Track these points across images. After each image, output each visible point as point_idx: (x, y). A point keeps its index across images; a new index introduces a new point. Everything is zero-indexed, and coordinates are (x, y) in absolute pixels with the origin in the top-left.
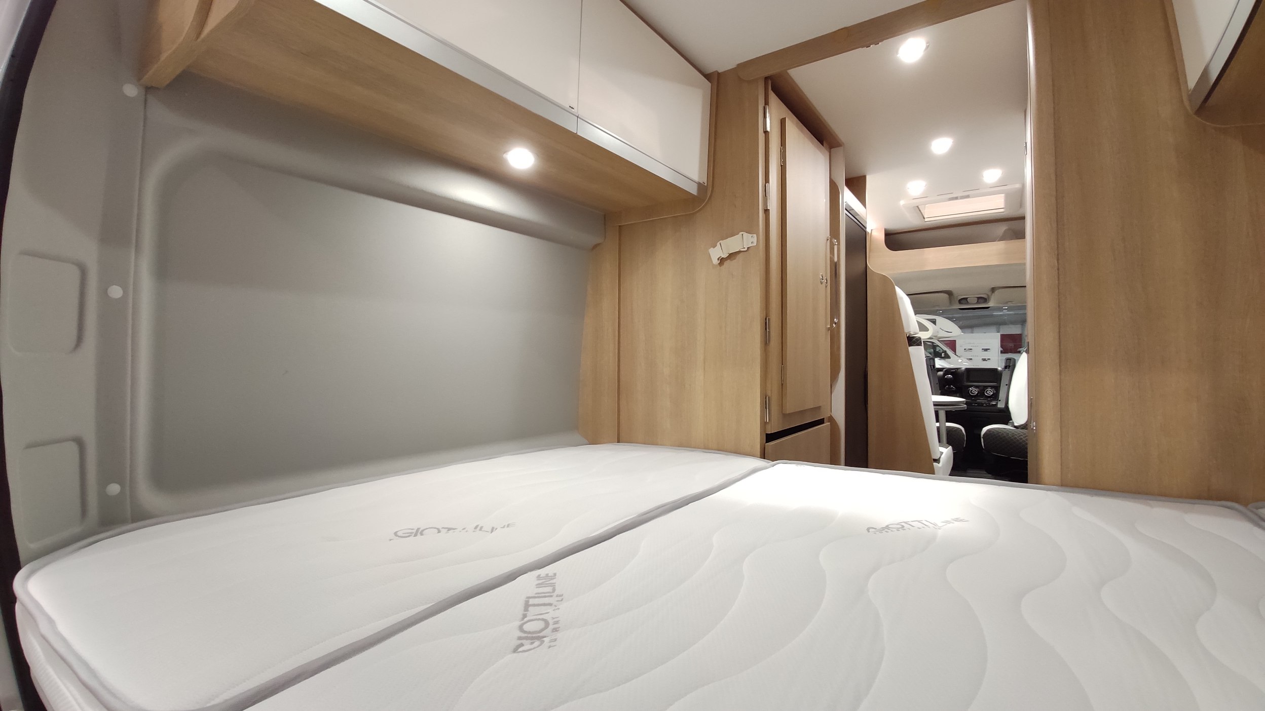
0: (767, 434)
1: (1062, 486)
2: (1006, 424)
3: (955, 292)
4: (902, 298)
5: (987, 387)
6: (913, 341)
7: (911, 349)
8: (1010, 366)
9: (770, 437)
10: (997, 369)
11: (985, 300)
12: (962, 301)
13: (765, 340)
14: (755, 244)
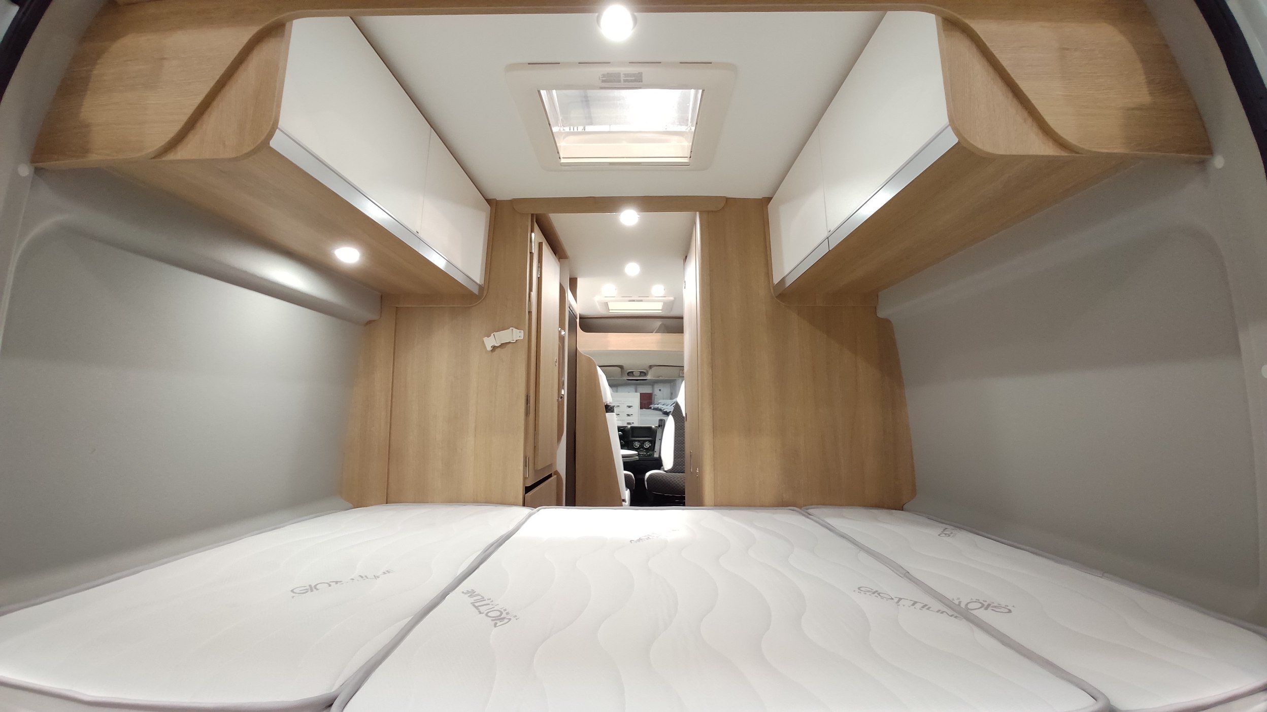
0: (526, 487)
1: (715, 506)
2: (659, 469)
3: (625, 367)
4: (600, 375)
5: (646, 442)
6: (609, 409)
7: (608, 415)
8: (662, 424)
9: (528, 489)
10: (651, 427)
11: (645, 374)
12: (630, 374)
13: (527, 413)
14: (522, 338)
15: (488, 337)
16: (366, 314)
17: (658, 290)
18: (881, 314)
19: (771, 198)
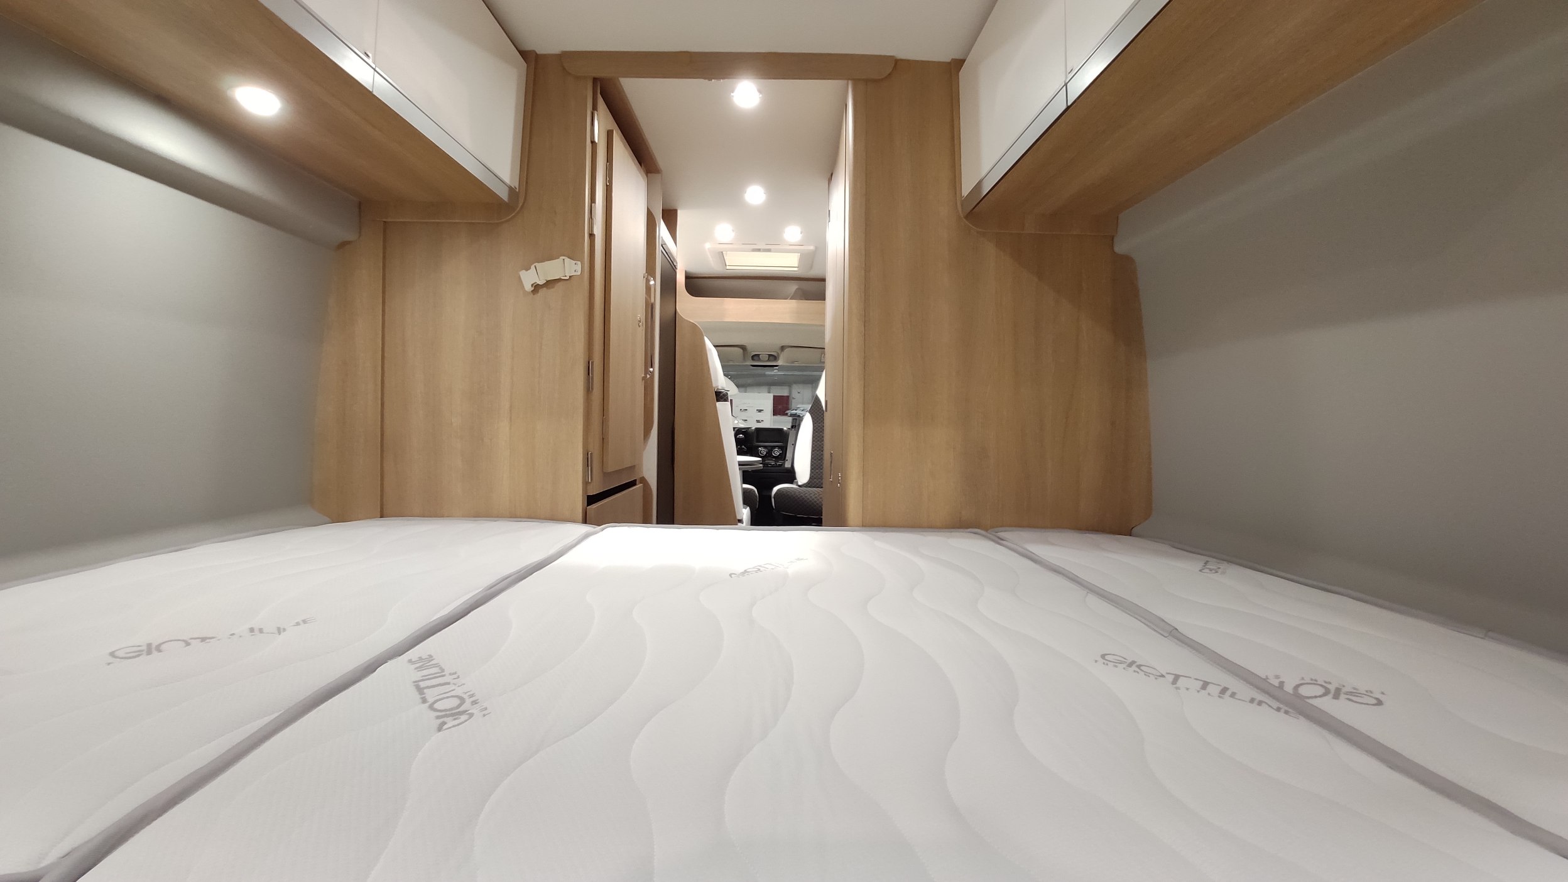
0: (588, 496)
1: (863, 526)
2: (792, 483)
3: (749, 348)
4: (710, 350)
5: (775, 447)
6: (721, 396)
7: (719, 404)
8: (796, 426)
9: (591, 500)
10: (782, 429)
11: (774, 358)
12: (755, 358)
13: (589, 389)
14: (579, 273)
15: (527, 270)
16: (338, 232)
17: (793, 233)
18: (1120, 248)
19: (964, 61)
